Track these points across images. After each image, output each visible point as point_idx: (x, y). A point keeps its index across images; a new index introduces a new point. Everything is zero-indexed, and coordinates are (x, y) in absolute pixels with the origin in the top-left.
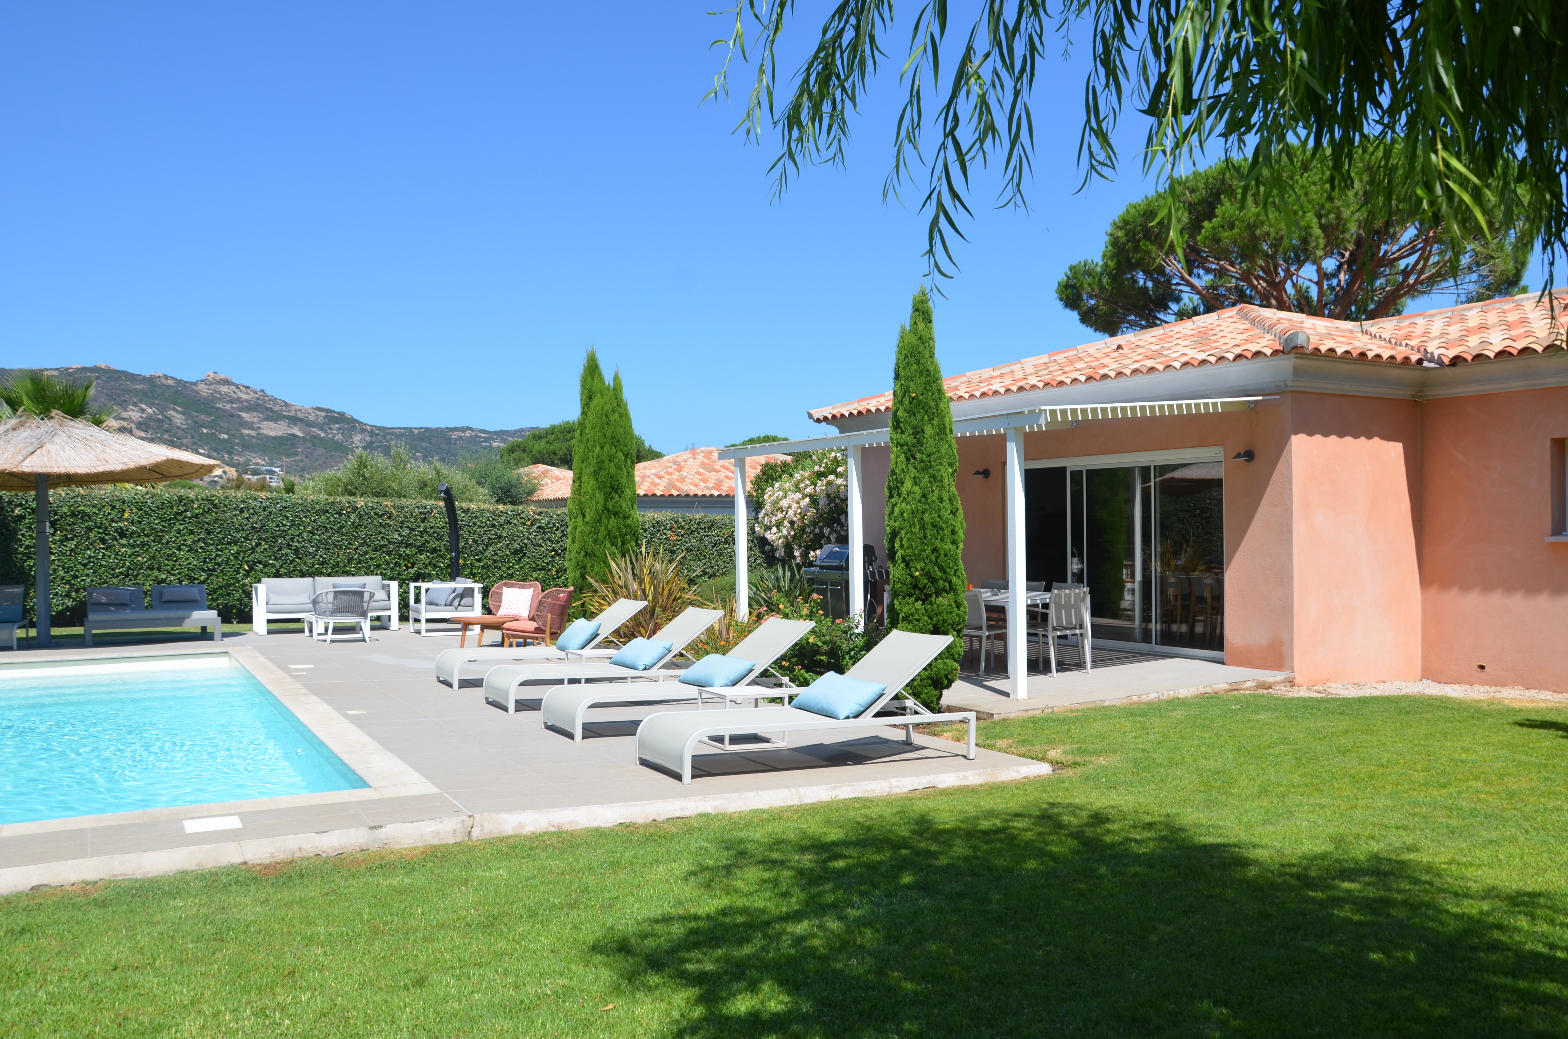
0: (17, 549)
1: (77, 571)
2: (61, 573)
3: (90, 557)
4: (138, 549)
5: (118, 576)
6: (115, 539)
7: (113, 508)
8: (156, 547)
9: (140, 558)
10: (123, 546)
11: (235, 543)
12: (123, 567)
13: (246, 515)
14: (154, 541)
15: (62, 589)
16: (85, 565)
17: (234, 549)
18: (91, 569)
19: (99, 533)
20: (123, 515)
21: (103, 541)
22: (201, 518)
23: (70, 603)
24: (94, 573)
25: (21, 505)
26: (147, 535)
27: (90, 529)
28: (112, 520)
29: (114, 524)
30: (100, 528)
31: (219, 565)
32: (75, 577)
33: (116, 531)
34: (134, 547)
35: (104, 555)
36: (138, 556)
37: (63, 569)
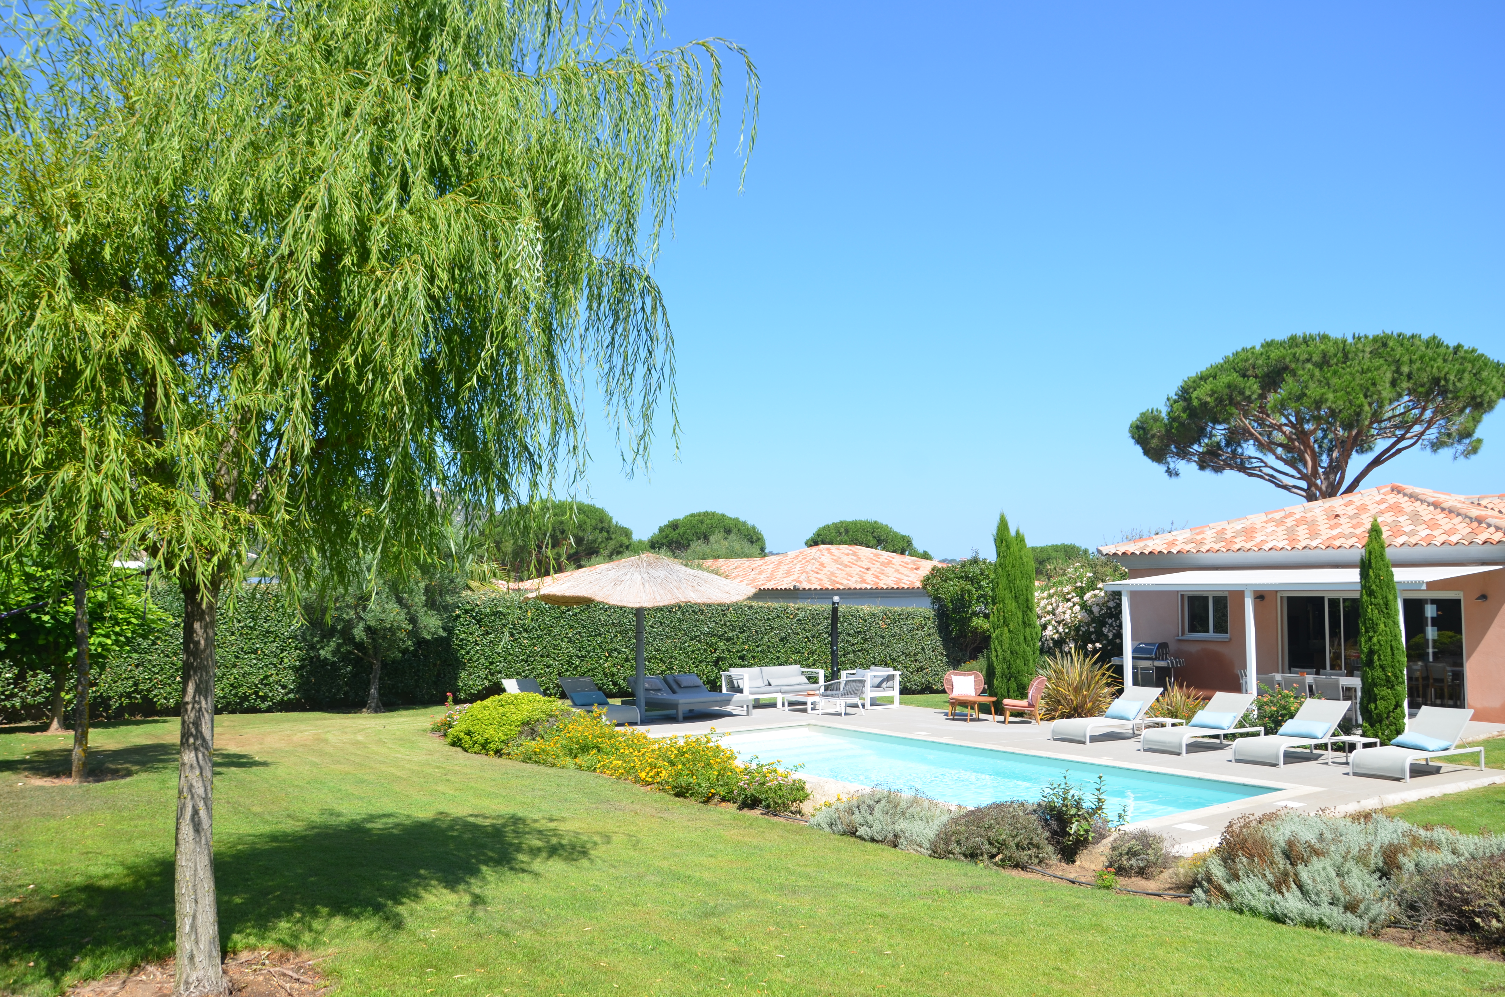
4: (535, 641)
6: (520, 633)
7: (519, 608)
8: (548, 638)
9: (534, 648)
10: (524, 638)
11: (600, 635)
12: (524, 655)
13: (608, 613)
15: (483, 673)
17: (599, 639)
18: (502, 657)
20: (526, 614)
22: (579, 616)
23: (487, 683)
24: (504, 660)
26: (541, 630)
27: (504, 625)
28: (519, 619)
29: (519, 622)
31: (589, 652)
32: (491, 663)
33: (521, 627)
34: (532, 639)
35: (511, 645)
37: (484, 657)
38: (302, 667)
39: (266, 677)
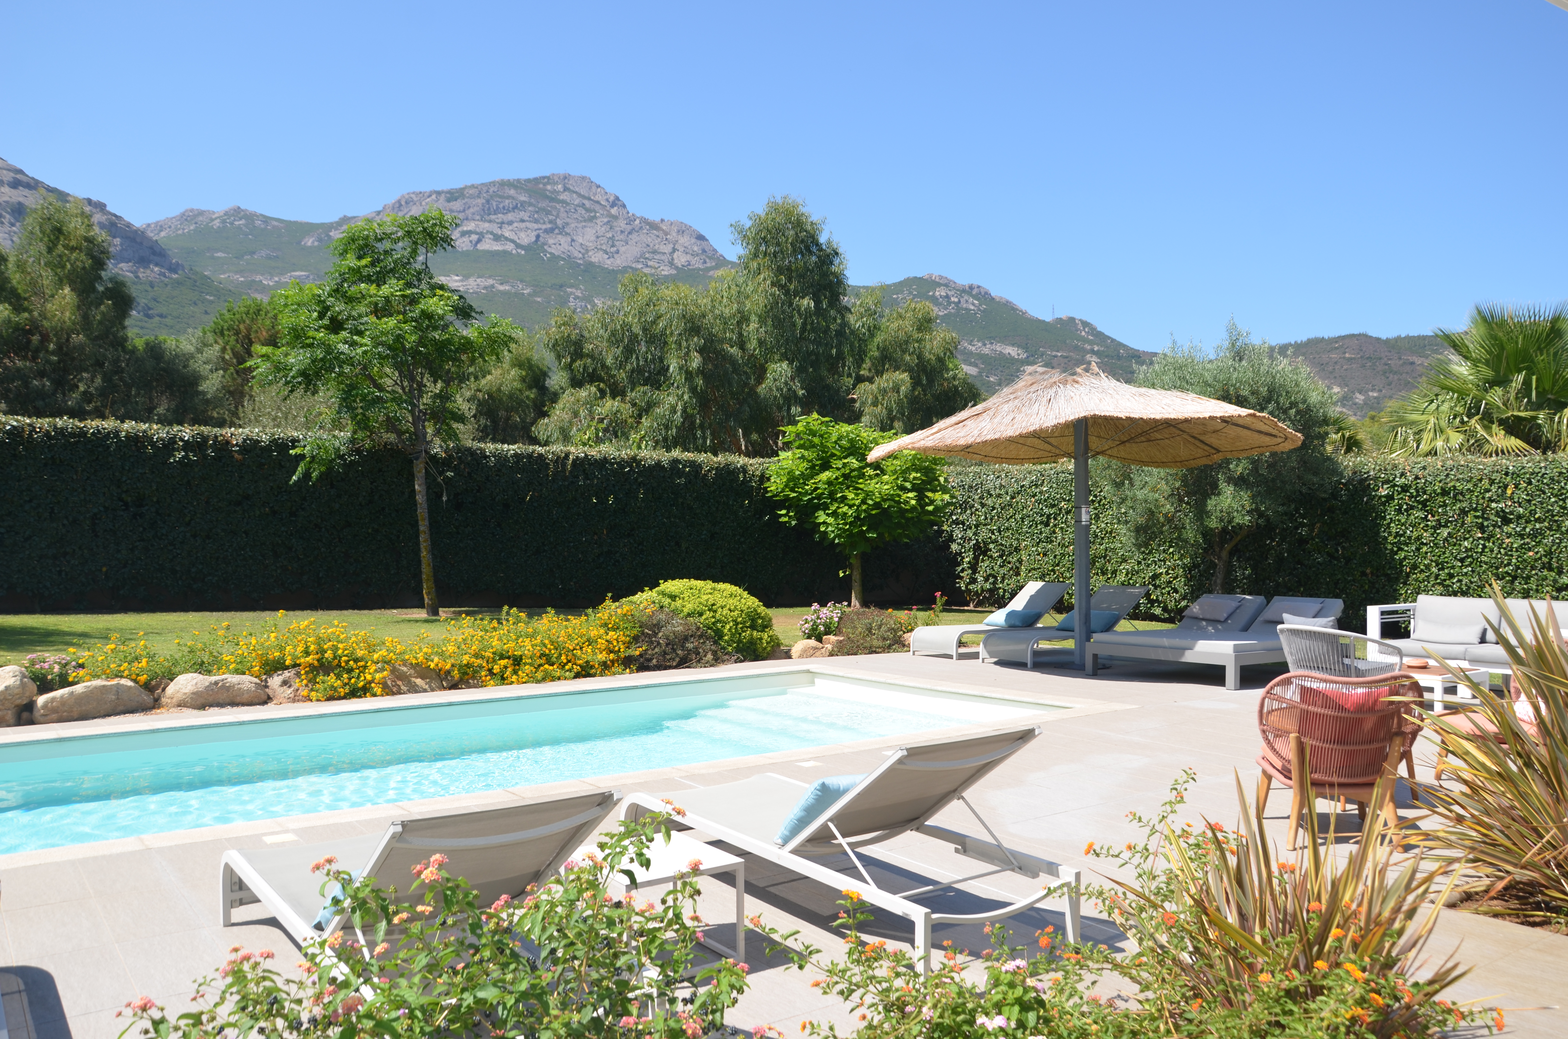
0: (1386, 538)
1: (1453, 567)
2: (1434, 570)
3: (1467, 550)
4: (1527, 540)
5: (1503, 578)
7: (1492, 482)
9: (1531, 554)
10: (1509, 536)
12: (1509, 564)
14: (1550, 529)
16: (1462, 560)
18: (1469, 565)
19: (1477, 517)
20: (1504, 492)
21: (1482, 528)
24: (1473, 571)
25: (1387, 482)
26: (1538, 520)
27: (1464, 512)
28: (1491, 500)
29: (1494, 505)
30: (1476, 510)
33: (1497, 514)
34: (1522, 536)
35: (1484, 547)
36: (1530, 549)
37: (1437, 565)
38: (1195, 566)
39: (1155, 577)
